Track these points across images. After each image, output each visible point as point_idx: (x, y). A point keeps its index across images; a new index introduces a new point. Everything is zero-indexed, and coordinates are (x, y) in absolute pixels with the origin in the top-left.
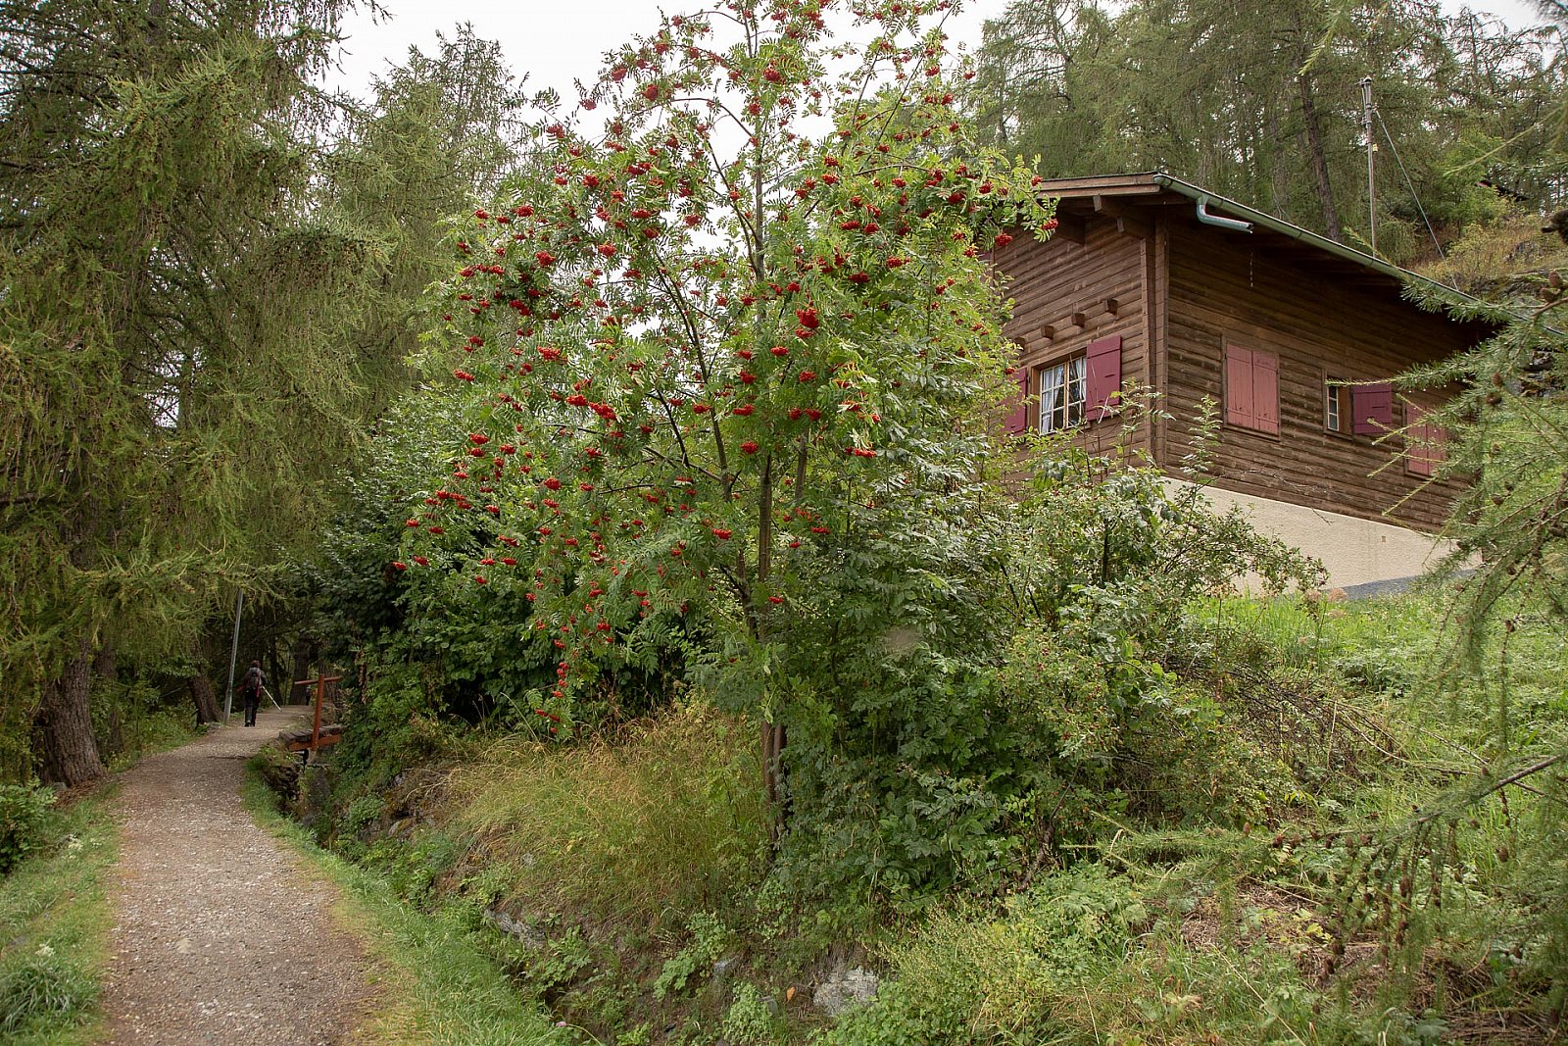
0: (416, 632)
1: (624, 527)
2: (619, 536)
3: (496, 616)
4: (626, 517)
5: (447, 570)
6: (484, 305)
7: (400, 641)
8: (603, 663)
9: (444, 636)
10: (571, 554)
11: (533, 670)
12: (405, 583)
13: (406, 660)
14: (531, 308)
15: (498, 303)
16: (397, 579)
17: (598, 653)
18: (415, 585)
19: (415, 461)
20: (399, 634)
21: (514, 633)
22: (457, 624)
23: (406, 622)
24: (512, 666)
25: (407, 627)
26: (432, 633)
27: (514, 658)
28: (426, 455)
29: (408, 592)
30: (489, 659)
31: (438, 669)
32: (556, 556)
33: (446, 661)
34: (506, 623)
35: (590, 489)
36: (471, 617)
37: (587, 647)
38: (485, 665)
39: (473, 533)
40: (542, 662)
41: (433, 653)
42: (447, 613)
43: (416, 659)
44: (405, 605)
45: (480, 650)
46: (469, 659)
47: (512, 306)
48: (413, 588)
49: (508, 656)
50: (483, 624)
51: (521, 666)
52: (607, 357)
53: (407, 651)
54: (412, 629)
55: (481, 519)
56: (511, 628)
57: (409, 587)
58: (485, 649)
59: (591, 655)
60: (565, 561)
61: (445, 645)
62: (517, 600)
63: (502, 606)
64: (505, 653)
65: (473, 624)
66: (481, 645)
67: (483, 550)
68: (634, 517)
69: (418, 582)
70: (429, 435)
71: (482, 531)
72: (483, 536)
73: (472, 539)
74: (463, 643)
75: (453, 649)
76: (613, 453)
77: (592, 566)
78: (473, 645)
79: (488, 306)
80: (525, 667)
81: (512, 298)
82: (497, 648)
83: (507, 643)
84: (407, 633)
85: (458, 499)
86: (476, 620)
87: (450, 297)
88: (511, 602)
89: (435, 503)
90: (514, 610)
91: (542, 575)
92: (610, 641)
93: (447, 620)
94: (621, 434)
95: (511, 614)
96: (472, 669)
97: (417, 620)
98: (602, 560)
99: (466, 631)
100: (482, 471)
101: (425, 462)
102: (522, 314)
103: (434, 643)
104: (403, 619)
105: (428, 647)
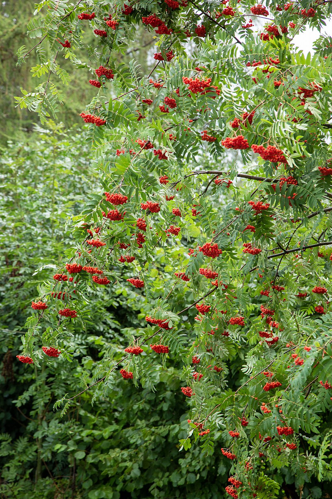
0: (44, 439)
1: (301, 296)
2: (296, 308)
3: (144, 415)
4: (304, 284)
5: (80, 358)
6: (111, 25)
7: (24, 452)
8: (284, 476)
9: (79, 443)
10: (234, 334)
11: (192, 486)
12: (28, 377)
13: (32, 475)
14: (170, 23)
15: (128, 21)
16: (17, 372)
17: (277, 463)
18: (41, 379)
19: (33, 223)
20: (22, 443)
21: (167, 437)
22: (95, 426)
23: (31, 427)
24: (166, 480)
25: (32, 433)
26: (64, 439)
27: (168, 469)
28: (47, 215)
29: (32, 388)
30: (136, 472)
31: (72, 486)
32: (217, 338)
33: (81, 476)
34: (155, 424)
35: (257, 253)
36: (112, 417)
37: (262, 457)
38: (132, 480)
39: (110, 309)
40: (204, 474)
41: (66, 465)
42: (82, 412)
43: (44, 474)
44: (29, 405)
45: (124, 461)
46: (111, 473)
47: (146, 23)
48: (38, 383)
49: (160, 468)
50: (127, 426)
51: (177, 480)
52: (271, 84)
53: (32, 465)
54: (38, 435)
55: (118, 292)
56: (162, 430)
57: (33, 381)
58: (131, 458)
59: (267, 465)
60: (227, 343)
61: (80, 455)
62: (168, 394)
63: (149, 402)
64: (156, 463)
65: (114, 427)
66: (126, 453)
67: (124, 330)
68: (314, 283)
69: (44, 375)
70: (50, 190)
71: (120, 307)
72: (121, 312)
73: (109, 317)
74: (102, 452)
75: (90, 460)
76: (285, 205)
77: (263, 349)
78: (115, 453)
79: (116, 26)
80: (181, 482)
81: (146, 12)
82: (145, 456)
83: (159, 450)
84: (32, 441)
85: (93, 272)
86: (117, 421)
87: (69, 17)
88: (161, 396)
89: (65, 279)
90: (165, 407)
91: (199, 362)
92: (293, 448)
93: (81, 422)
94: (293, 180)
95: (161, 412)
96: (115, 485)
97: (45, 424)
98: (275, 341)
99: (106, 435)
100: (120, 236)
101: (47, 223)
102: (159, 32)
103: (66, 453)
104: (26, 423)
105: (59, 458)
